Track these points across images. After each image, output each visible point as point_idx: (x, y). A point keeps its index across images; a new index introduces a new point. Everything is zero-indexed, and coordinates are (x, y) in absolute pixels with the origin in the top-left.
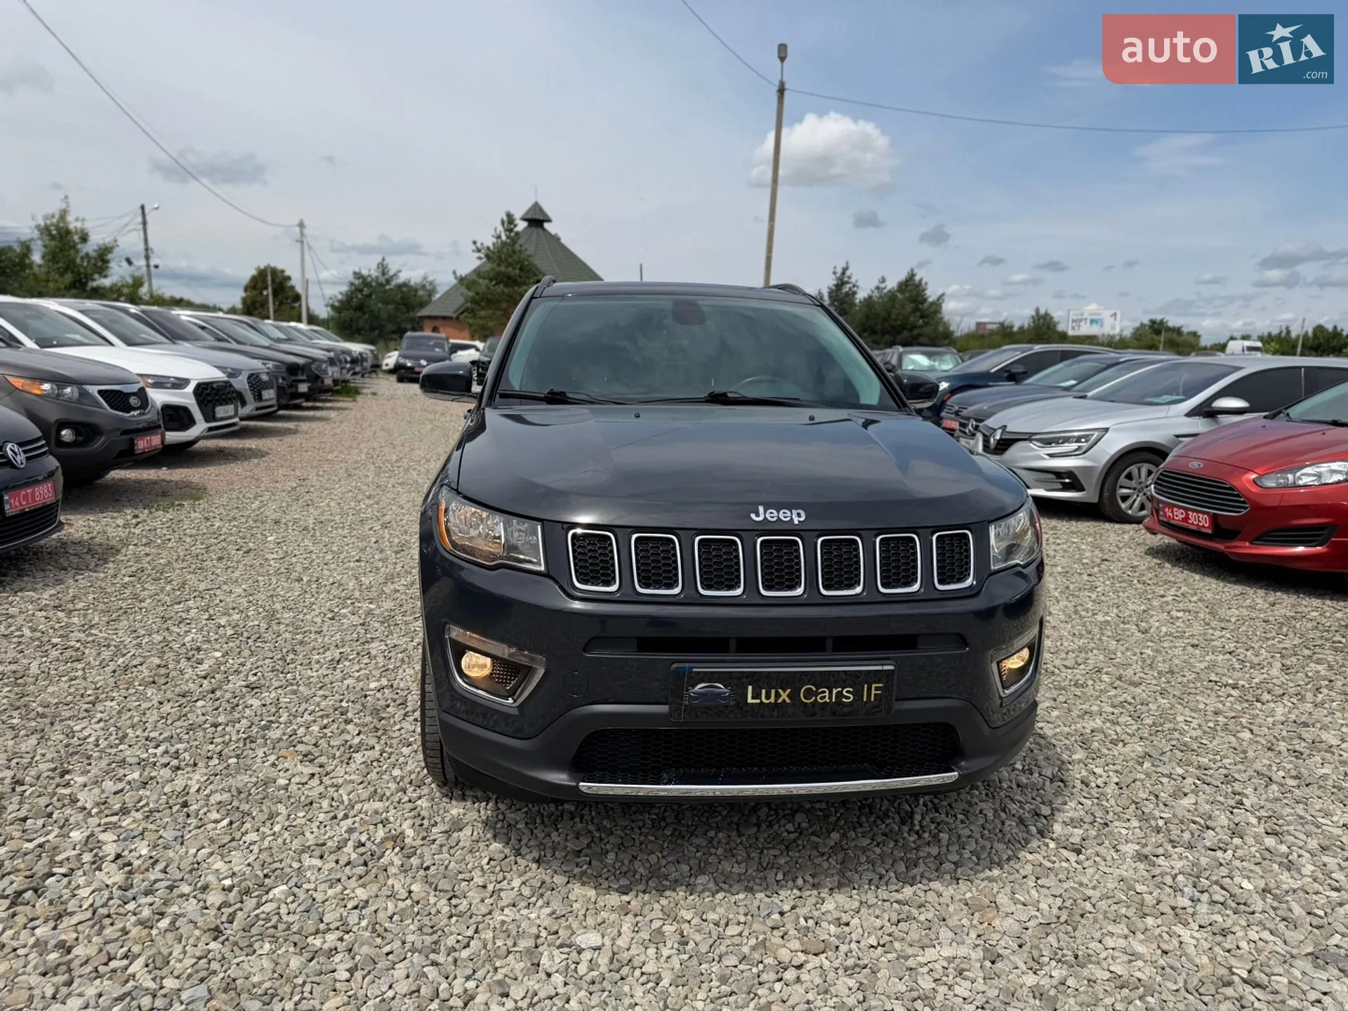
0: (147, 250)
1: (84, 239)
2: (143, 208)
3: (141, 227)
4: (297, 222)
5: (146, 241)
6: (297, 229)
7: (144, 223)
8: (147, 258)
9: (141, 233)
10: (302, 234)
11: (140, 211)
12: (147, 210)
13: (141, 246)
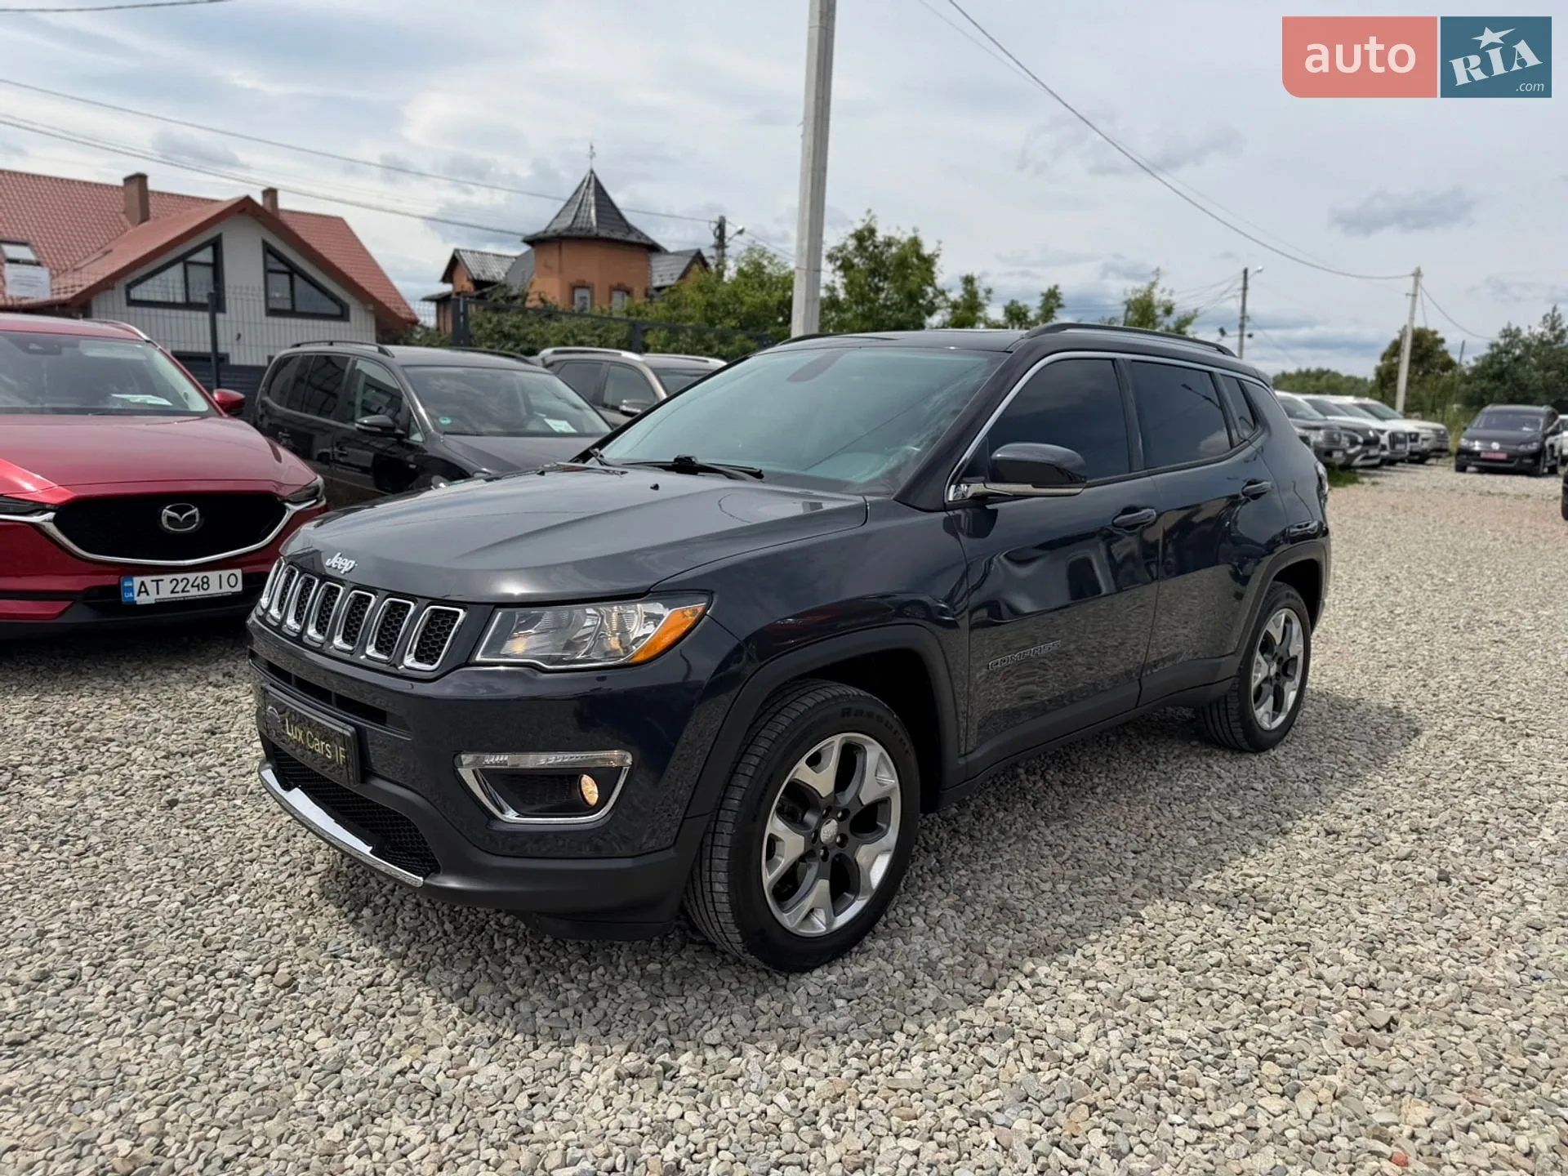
0: (1243, 318)
1: (1168, 311)
2: (1246, 272)
3: (1240, 293)
4: (1413, 270)
5: (1243, 308)
6: (1412, 279)
7: (1245, 289)
8: (1242, 327)
9: (1240, 300)
10: (1416, 284)
11: (1242, 276)
12: (1250, 273)
13: (1238, 314)
